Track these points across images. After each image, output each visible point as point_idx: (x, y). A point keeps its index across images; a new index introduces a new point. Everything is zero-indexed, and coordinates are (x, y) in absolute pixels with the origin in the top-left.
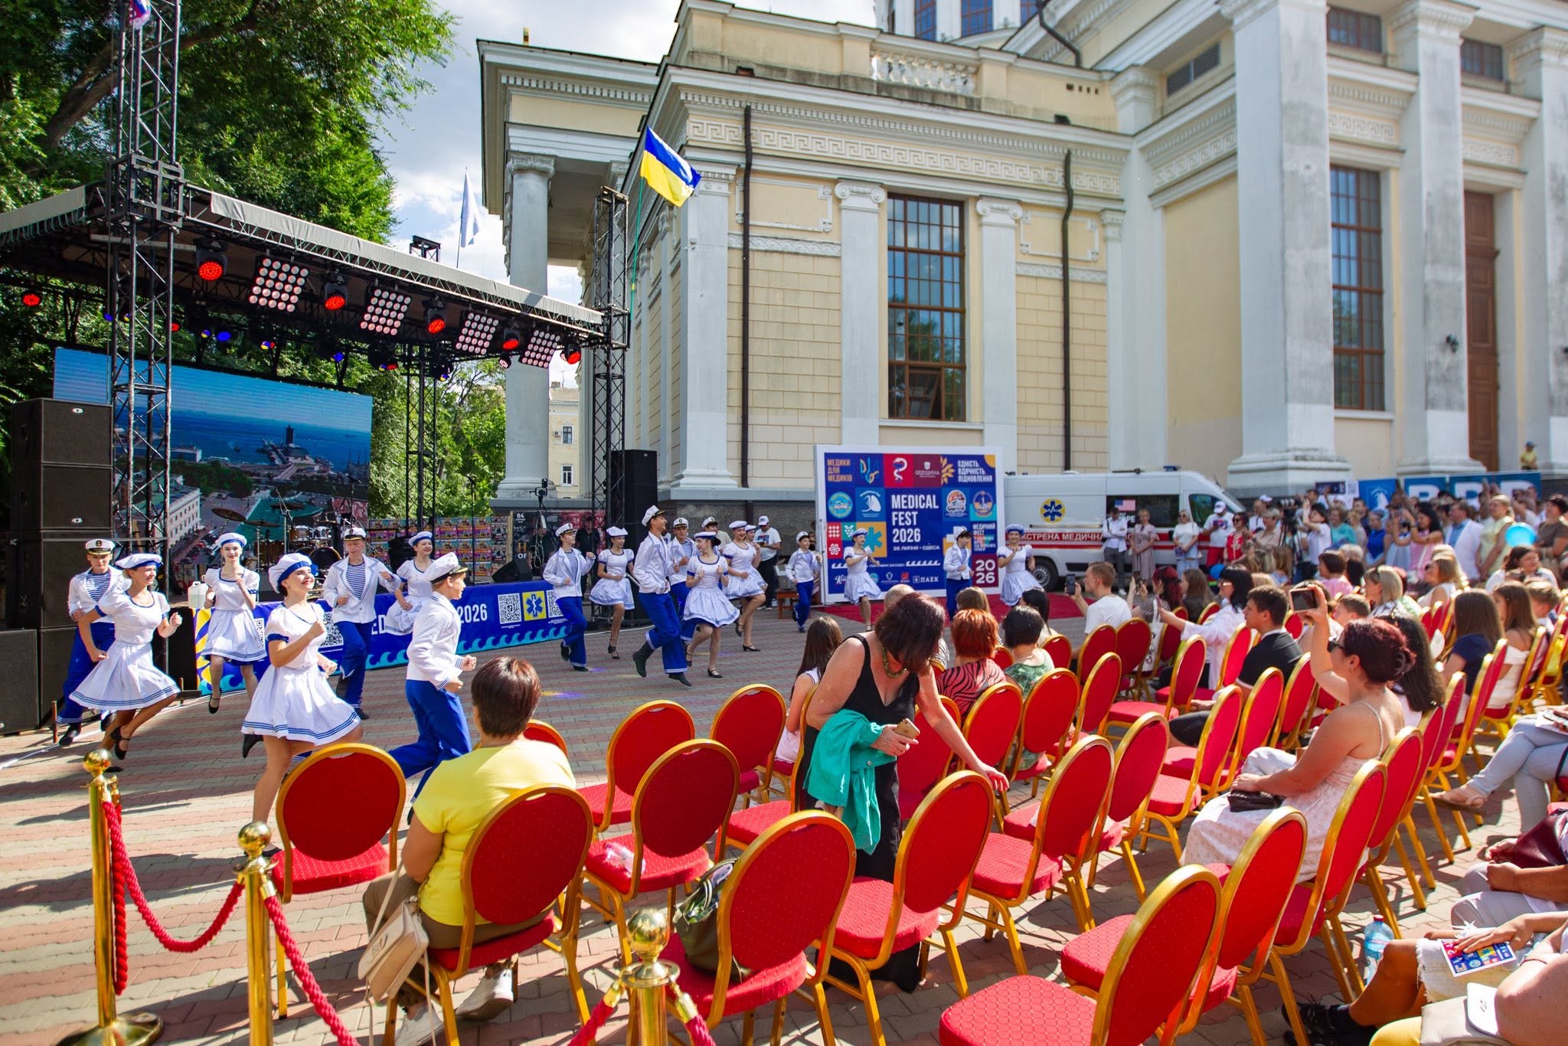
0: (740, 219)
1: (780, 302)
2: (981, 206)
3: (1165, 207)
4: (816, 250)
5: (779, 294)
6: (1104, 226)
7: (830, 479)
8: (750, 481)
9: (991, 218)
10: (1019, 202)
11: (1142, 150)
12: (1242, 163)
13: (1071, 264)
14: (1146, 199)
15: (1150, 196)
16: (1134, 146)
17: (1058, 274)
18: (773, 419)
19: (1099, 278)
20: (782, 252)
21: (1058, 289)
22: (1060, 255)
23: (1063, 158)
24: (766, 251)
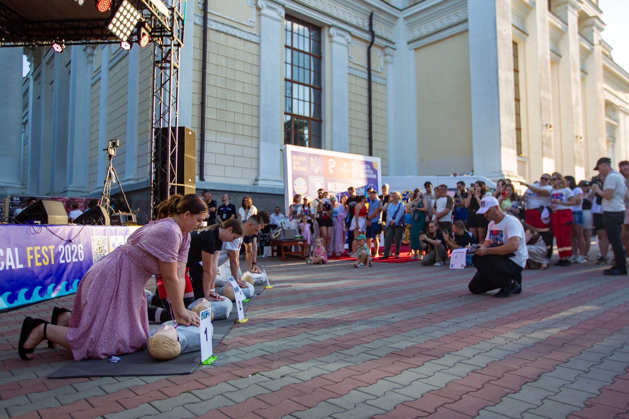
0: (201, 6)
1: (225, 65)
2: (332, 31)
3: (416, 49)
4: (246, 37)
5: (224, 60)
6: (385, 55)
7: (295, 168)
8: (205, 177)
9: (336, 38)
10: (350, 33)
11: (405, 18)
12: (471, 25)
13: (372, 73)
14: (406, 44)
15: (408, 43)
16: (401, 16)
17: (366, 76)
18: (219, 139)
19: (383, 82)
20: (226, 34)
21: (365, 84)
22: (366, 66)
23: (369, 15)
24: (217, 31)
